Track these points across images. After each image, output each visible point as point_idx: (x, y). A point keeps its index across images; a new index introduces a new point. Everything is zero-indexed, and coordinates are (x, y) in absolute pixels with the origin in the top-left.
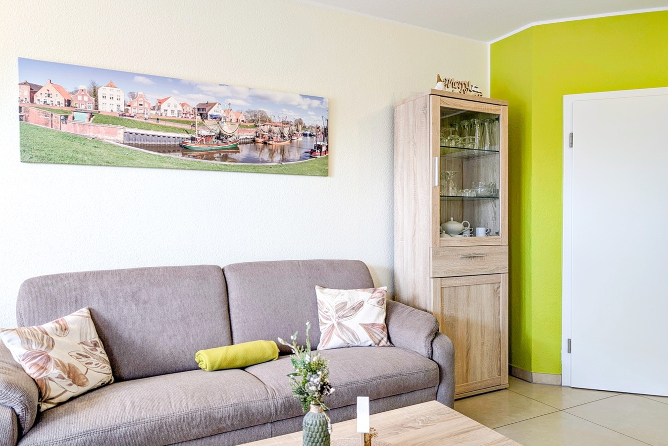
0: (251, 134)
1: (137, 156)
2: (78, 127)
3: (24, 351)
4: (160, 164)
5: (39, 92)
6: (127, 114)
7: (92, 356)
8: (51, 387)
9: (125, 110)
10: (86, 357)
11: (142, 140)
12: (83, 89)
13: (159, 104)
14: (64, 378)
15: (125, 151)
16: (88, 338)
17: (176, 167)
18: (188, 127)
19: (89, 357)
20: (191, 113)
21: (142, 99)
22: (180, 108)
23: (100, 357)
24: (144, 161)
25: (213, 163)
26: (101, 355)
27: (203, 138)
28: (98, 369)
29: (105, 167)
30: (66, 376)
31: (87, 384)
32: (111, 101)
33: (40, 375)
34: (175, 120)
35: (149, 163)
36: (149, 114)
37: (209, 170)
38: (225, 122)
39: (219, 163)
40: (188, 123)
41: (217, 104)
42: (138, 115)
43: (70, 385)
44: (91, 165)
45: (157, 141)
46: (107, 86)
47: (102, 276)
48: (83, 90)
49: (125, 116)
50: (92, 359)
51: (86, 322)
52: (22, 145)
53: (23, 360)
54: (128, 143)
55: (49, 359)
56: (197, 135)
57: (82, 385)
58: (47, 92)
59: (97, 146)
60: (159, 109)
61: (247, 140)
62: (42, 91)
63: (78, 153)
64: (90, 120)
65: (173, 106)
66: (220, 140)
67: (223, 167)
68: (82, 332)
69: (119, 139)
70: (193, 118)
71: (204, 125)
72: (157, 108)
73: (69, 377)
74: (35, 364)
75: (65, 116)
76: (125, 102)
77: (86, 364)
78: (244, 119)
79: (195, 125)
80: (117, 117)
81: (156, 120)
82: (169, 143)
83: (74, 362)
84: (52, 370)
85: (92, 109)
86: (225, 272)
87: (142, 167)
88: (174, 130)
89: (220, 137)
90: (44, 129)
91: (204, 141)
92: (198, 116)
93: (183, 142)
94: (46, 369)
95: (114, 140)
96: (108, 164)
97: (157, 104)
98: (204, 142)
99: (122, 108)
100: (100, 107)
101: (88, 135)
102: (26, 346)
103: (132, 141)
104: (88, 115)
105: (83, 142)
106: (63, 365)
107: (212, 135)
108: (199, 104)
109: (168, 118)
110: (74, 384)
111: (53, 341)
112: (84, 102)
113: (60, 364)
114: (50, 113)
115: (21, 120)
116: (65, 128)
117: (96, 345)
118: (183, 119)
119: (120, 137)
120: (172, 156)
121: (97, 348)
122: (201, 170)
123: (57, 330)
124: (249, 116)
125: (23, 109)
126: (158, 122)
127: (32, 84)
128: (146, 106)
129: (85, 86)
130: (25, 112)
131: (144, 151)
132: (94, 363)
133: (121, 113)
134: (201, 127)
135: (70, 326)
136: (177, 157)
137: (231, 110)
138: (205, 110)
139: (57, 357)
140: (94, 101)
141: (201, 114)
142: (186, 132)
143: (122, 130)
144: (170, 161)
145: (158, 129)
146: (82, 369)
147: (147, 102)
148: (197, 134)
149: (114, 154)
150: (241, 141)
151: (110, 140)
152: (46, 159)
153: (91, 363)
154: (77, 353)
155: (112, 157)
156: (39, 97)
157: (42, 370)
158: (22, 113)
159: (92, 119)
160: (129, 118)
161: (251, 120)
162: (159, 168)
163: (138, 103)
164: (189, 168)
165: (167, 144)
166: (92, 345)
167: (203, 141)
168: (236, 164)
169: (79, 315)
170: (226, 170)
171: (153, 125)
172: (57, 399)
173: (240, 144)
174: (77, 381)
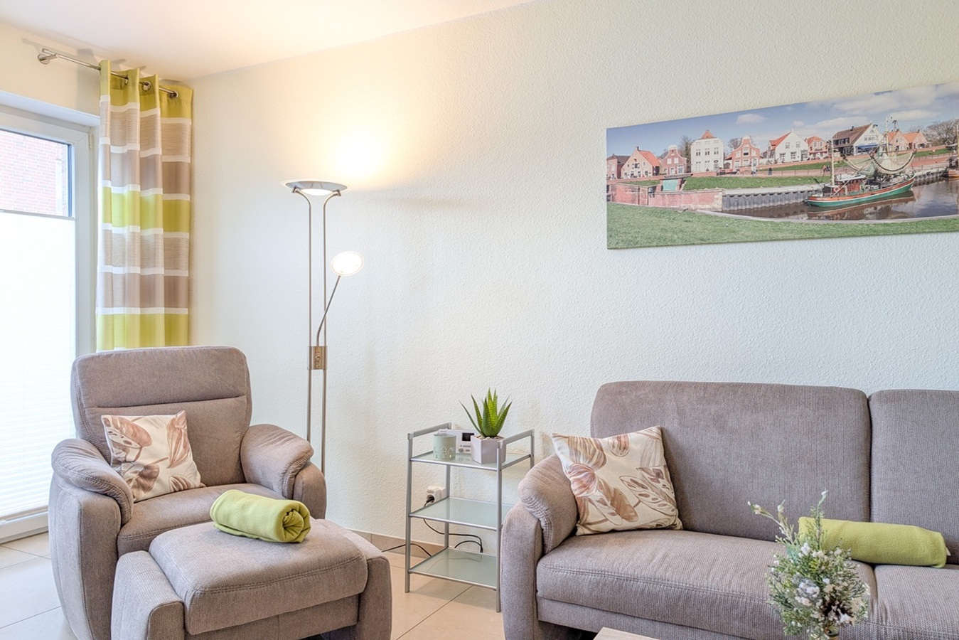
0: (939, 165)
1: (741, 226)
2: (667, 198)
3: (571, 463)
4: (774, 235)
5: (626, 164)
6: (727, 171)
7: (651, 488)
8: (590, 510)
9: (724, 165)
10: (643, 487)
11: (748, 203)
12: (673, 149)
13: (772, 148)
14: (606, 505)
15: (723, 222)
16: (651, 464)
17: (797, 236)
18: (818, 173)
19: (647, 488)
20: (824, 150)
21: (748, 146)
22: (805, 146)
23: (661, 490)
24: (750, 233)
25: (862, 224)
26: (664, 490)
27: (843, 186)
28: (655, 506)
29: (700, 246)
30: (609, 503)
31: (635, 519)
32: (708, 158)
33: (581, 493)
34: (797, 166)
35: (757, 234)
36: (757, 165)
37: (854, 236)
38: (887, 153)
39: (873, 222)
40: (818, 166)
41: (872, 126)
42: (741, 170)
43: (613, 514)
44: (681, 245)
45: (770, 202)
46: (702, 139)
47: (683, 389)
48: (673, 151)
49: (724, 173)
50: (649, 491)
51: (652, 444)
52: (609, 230)
53: (569, 473)
54: (728, 210)
55: (593, 477)
56: (834, 183)
57: (628, 519)
58: (635, 163)
59: (688, 219)
60: (772, 154)
61: (931, 177)
62: (630, 162)
63: (666, 231)
64: (680, 187)
65: (794, 146)
66: (876, 184)
67: (881, 228)
68: (644, 454)
69: (716, 206)
70: (827, 157)
71: (847, 165)
72: (769, 154)
73: (612, 504)
74: (579, 480)
75: (653, 187)
76: (724, 154)
77: (640, 495)
78: (924, 141)
79: (831, 167)
80: (713, 177)
81: (768, 172)
82: (787, 202)
83: (623, 488)
84: (594, 491)
85: (683, 173)
86: (871, 403)
87: (747, 242)
88: (796, 181)
89: (875, 180)
90: (631, 207)
91: (846, 190)
92: (836, 153)
93: (810, 198)
94: (588, 488)
95: (710, 209)
96: (703, 242)
97: (769, 147)
98: (846, 192)
99: (721, 164)
100: (693, 168)
101: (678, 207)
102: (574, 458)
103: (732, 206)
104: (678, 182)
105: (672, 217)
106: (608, 489)
107: (861, 179)
108: (838, 134)
109: (785, 166)
110: (618, 515)
111: (605, 458)
112: (674, 166)
113: (604, 487)
114: (636, 187)
115: (608, 200)
116: (653, 202)
117: (659, 475)
118: (811, 162)
119: (718, 204)
120: (792, 221)
121: (660, 480)
122: (841, 237)
123: (614, 447)
124: (935, 133)
125: (610, 187)
126: (770, 173)
127: (619, 157)
128: (754, 154)
129: (675, 146)
130: (612, 191)
131: (751, 218)
132: (652, 497)
133: (719, 171)
134: (841, 168)
135: (632, 446)
136: (800, 221)
137: (898, 130)
138: (848, 142)
139: (602, 478)
140: (685, 162)
141: (841, 150)
142: (814, 182)
143: (721, 193)
144: (789, 228)
145: (770, 184)
146: (631, 499)
147: (754, 149)
148: (833, 181)
149: (710, 227)
150: (918, 179)
151: (704, 209)
152: (632, 243)
153: (647, 496)
154: (631, 480)
155: (707, 232)
156: (627, 170)
157: (584, 489)
158: (610, 193)
159: (683, 185)
160: (729, 175)
161: (939, 141)
162: (771, 240)
163: (742, 152)
164: (820, 236)
165: (783, 204)
166: (654, 474)
167: (844, 191)
168: (906, 220)
169: (646, 435)
170: (886, 233)
171: (763, 179)
172: (594, 526)
173: (915, 185)
174: (621, 512)
